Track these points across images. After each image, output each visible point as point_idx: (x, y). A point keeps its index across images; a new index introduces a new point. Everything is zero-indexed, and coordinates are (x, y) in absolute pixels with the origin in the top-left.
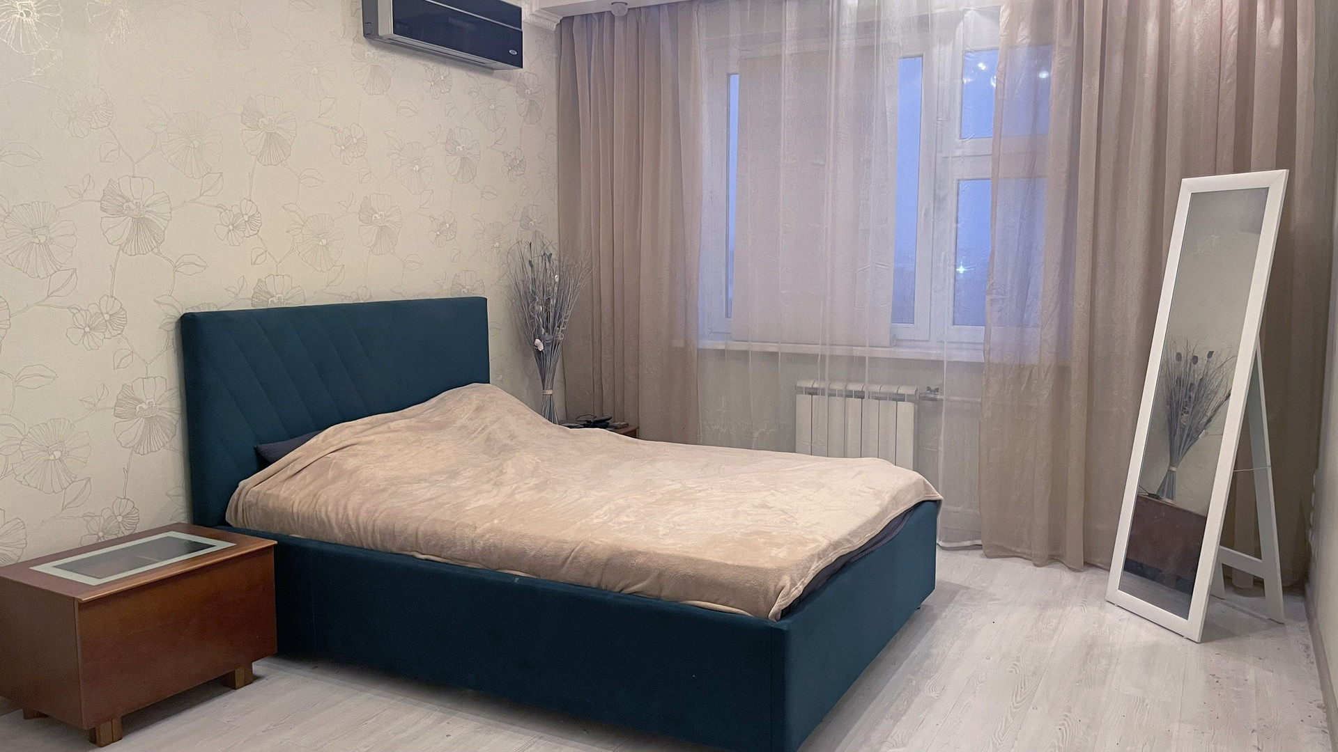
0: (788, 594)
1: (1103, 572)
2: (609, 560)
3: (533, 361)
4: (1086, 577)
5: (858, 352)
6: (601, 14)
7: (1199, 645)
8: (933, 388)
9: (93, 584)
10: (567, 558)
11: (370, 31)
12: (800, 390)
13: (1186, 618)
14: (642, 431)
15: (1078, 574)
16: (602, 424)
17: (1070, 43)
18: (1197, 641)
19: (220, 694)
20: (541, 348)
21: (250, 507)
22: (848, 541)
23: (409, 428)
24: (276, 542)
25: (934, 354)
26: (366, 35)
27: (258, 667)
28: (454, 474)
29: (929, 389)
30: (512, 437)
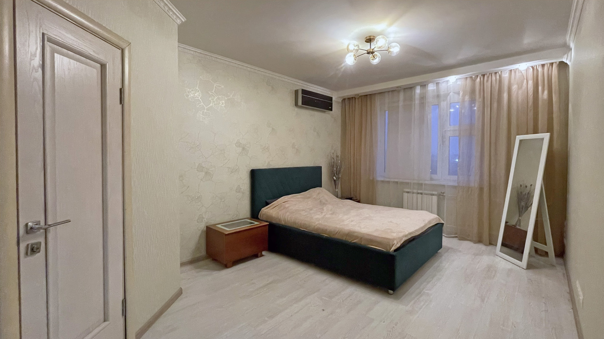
0: (396, 245)
1: (495, 246)
2: (349, 233)
3: (333, 182)
4: (490, 248)
5: (421, 182)
6: (352, 98)
7: (525, 270)
8: (443, 192)
9: (228, 230)
10: (338, 232)
11: (296, 104)
12: (404, 192)
13: (521, 262)
14: (361, 201)
15: (487, 247)
16: (351, 199)
17: (481, 100)
18: (525, 269)
19: (254, 259)
20: (335, 179)
21: (264, 215)
22: (414, 233)
23: (301, 198)
24: (269, 223)
25: (442, 183)
26: (295, 105)
27: (264, 253)
28: (311, 209)
29: (441, 192)
30: (327, 201)
